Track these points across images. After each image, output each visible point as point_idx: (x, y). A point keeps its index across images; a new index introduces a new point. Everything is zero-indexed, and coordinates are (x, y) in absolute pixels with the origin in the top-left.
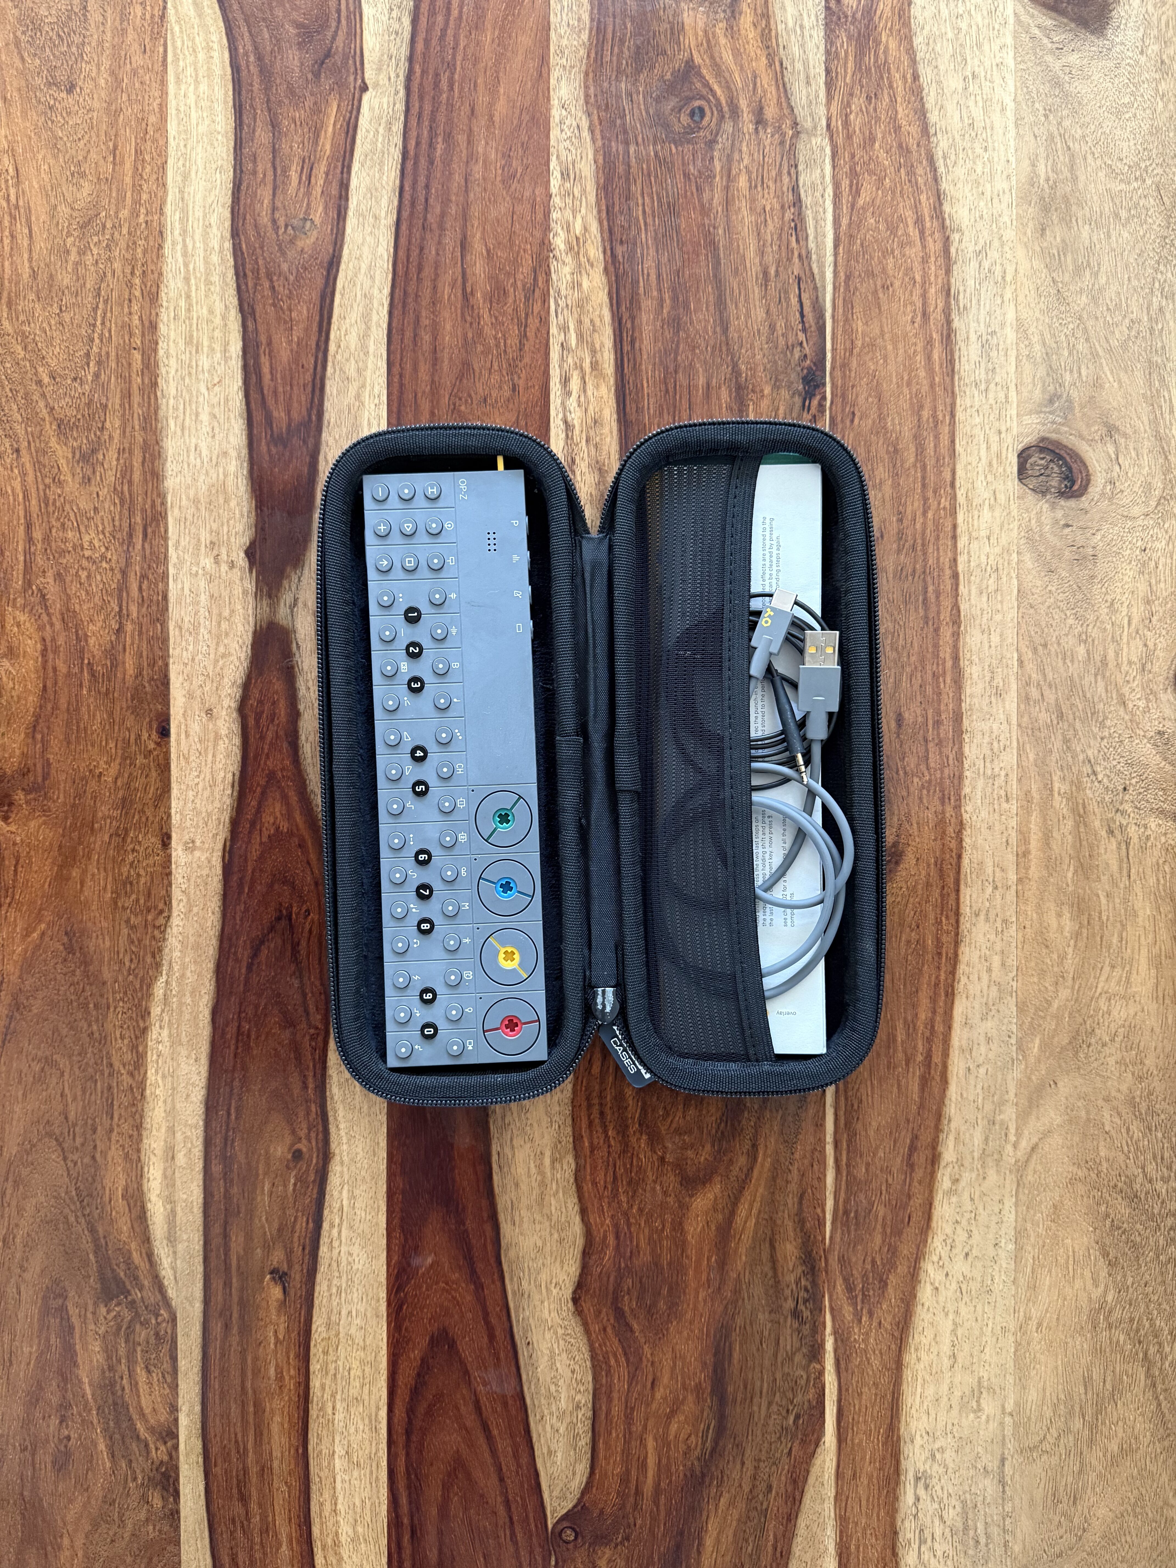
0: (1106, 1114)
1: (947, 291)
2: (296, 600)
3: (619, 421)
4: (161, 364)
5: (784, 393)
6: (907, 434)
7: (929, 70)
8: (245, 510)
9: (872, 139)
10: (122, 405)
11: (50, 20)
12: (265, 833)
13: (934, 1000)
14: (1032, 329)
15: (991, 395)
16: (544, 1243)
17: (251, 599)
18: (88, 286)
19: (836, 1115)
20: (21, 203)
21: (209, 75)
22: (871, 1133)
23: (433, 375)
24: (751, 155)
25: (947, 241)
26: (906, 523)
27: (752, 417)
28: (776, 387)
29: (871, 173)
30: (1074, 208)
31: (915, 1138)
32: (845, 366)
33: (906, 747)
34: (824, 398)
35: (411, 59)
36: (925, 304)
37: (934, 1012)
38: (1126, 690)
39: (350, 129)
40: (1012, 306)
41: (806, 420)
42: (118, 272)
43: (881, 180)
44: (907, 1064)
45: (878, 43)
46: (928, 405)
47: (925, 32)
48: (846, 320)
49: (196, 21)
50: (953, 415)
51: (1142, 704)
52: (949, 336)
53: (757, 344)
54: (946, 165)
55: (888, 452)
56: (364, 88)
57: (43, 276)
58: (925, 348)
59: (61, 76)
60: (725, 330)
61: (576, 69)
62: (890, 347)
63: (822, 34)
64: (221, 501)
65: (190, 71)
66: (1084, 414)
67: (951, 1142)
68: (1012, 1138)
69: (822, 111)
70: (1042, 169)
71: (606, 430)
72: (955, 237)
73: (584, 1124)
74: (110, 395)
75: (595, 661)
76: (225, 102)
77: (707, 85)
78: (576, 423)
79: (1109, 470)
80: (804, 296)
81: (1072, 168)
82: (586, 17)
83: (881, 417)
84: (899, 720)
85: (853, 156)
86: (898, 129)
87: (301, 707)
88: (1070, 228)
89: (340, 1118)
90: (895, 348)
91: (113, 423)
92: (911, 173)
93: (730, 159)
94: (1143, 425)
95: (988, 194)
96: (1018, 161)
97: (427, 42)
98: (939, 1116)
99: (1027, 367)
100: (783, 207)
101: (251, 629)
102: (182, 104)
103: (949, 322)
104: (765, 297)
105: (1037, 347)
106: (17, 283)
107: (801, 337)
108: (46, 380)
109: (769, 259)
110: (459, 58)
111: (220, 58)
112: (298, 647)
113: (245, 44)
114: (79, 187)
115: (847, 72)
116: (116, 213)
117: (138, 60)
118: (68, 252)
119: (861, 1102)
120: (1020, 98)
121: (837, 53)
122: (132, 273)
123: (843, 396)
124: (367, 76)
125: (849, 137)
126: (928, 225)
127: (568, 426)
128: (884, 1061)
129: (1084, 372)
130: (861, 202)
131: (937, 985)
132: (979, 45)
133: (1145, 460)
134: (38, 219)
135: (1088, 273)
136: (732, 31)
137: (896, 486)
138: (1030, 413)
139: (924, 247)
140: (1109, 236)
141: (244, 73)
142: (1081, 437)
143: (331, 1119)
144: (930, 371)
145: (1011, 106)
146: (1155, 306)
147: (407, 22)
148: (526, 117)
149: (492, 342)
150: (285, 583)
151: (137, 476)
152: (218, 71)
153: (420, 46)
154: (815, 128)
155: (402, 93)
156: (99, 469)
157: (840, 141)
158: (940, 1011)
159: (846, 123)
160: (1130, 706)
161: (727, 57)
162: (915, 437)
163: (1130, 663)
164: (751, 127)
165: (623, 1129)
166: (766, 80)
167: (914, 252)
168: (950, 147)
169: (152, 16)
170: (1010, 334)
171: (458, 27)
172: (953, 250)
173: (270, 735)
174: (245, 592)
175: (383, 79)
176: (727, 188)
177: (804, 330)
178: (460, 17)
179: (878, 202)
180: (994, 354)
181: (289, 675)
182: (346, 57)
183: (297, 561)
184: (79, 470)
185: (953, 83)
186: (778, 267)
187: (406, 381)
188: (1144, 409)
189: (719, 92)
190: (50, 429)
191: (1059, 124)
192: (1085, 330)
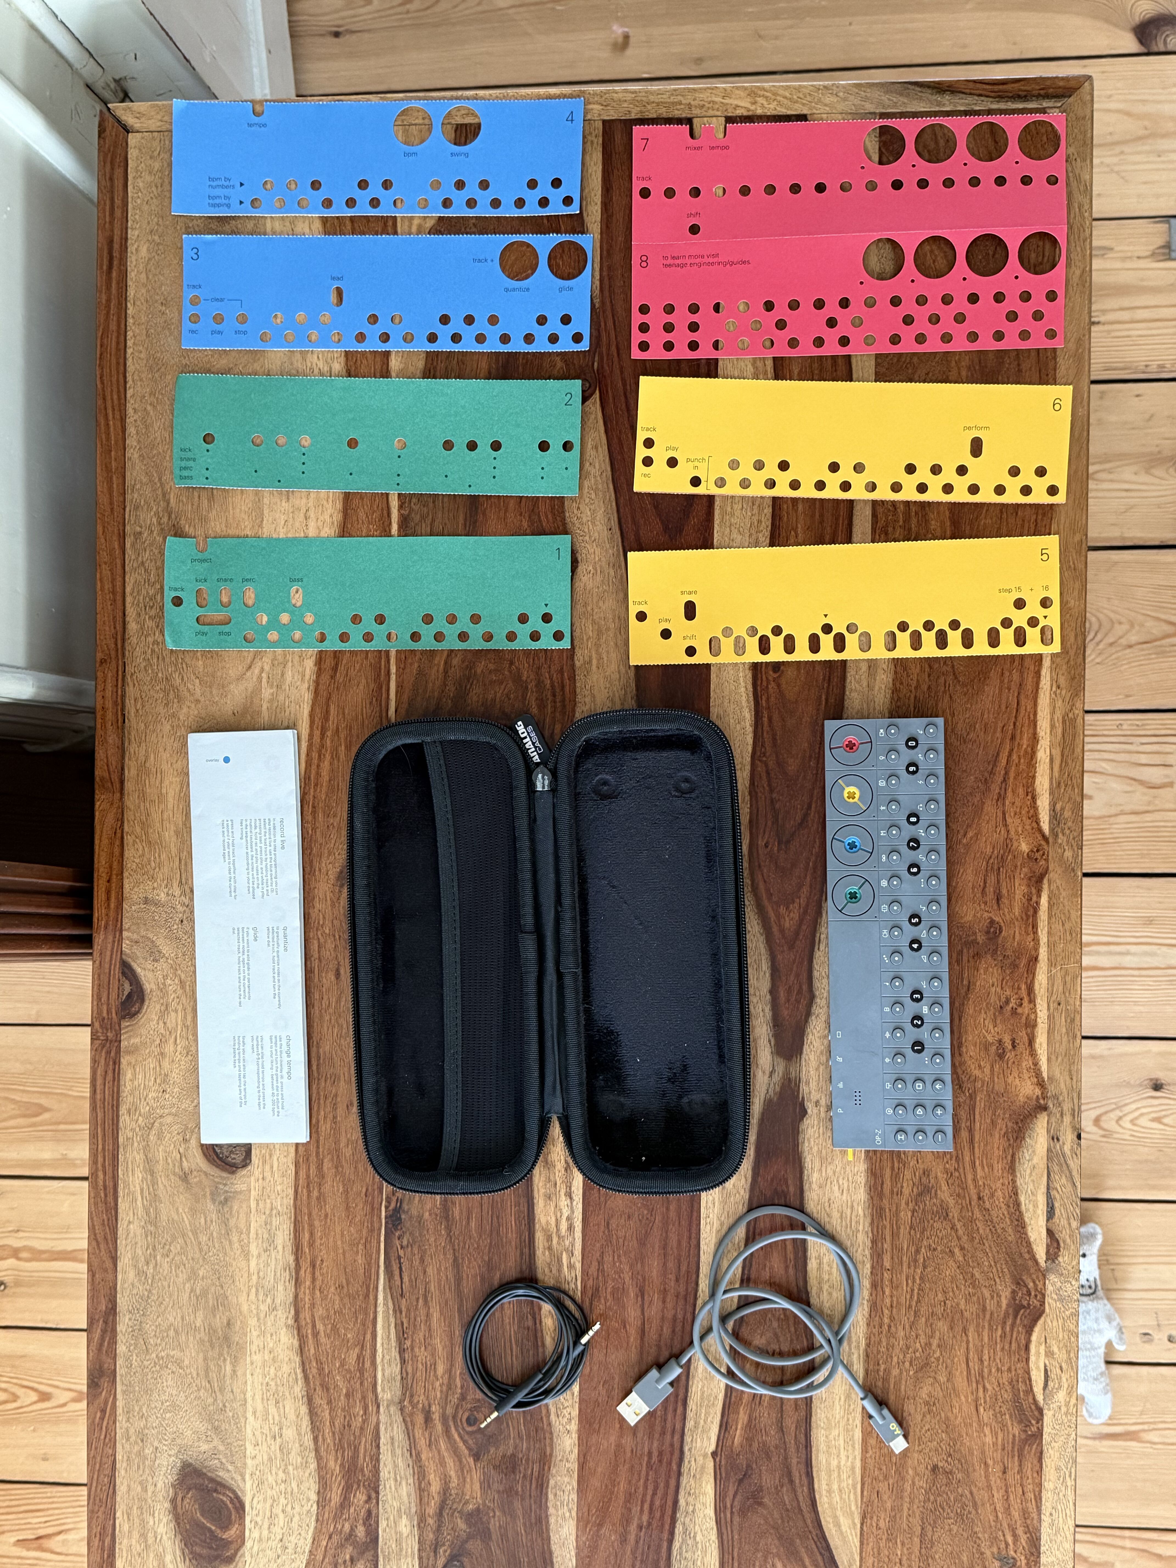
0: (198, 692)
1: (298, 1283)
2: (770, 1076)
3: (533, 1198)
4: (869, 1256)
5: (414, 1212)
6: (329, 1179)
7: (306, 1443)
8: (806, 1144)
9: (347, 1395)
10: (898, 1228)
11: (950, 1521)
12: (796, 905)
13: (318, 774)
14: (238, 1252)
15: (268, 1206)
16: (597, 602)
17: (804, 1078)
18: (923, 1319)
19: (388, 694)
20: (974, 1385)
21: (829, 1472)
22: (364, 681)
23: (667, 1237)
24: (434, 1389)
25: (297, 1318)
26: (331, 1116)
27: (438, 1197)
28: (420, 1217)
29: (349, 1371)
30: (206, 1339)
31: (333, 677)
32: (372, 1231)
33: (333, 955)
34: (386, 1207)
35: (679, 1474)
36: (314, 1274)
37: (318, 766)
38: (180, 992)
39: (725, 1426)
40: (251, 1271)
41: (400, 1193)
42: (900, 1328)
43: (342, 1365)
44: (338, 729)
45: (342, 1465)
46: (314, 1201)
47: (308, 1471)
48: (369, 1264)
49: (839, 1513)
50: (296, 1192)
51: (169, 982)
52: (297, 1250)
53: (433, 1249)
54: (296, 1374)
55: (342, 1167)
56: (714, 1454)
57: (958, 1329)
58: (314, 1241)
59: (942, 1479)
60: (455, 1260)
61: (559, 1458)
62: (339, 1243)
63: (382, 1474)
64: (824, 1152)
65: (844, 1476)
66: (203, 1190)
67: (308, 672)
68: (264, 675)
69: (383, 1418)
70: (229, 1368)
71: (542, 1191)
72: (290, 1322)
73: (567, 689)
74: (907, 1236)
75: (552, 1025)
76: (818, 1450)
77: (465, 1442)
78: (563, 1197)
79: (186, 1149)
80: (398, 1282)
81: (207, 1370)
82: (551, 1496)
83: (346, 1192)
84: (338, 975)
85: (361, 1384)
86: (329, 1402)
87: (768, 997)
88: (210, 1325)
89: (744, 695)
90: (335, 1242)
91: (906, 1216)
92: (321, 1370)
93: (449, 1388)
94: (162, 1181)
95: (266, 1352)
96: (245, 1374)
97: (667, 1485)
98: (316, 692)
99: (242, 1225)
100: (412, 1349)
101: (804, 1056)
102: (850, 1451)
103: (297, 1260)
104: (427, 1284)
105: (235, 1239)
106: (978, 1325)
107: (401, 1253)
108: (957, 1251)
109: (422, 1312)
110: (644, 1473)
111: (821, 1485)
112: (770, 1041)
113: (802, 1493)
114: (930, 1395)
115: (365, 1444)
116: (901, 1373)
117: (883, 1487)
118: (939, 1346)
119: (371, 703)
120: (243, 1420)
121: (371, 1459)
122: (889, 1327)
123: (373, 1209)
124: (712, 1464)
125: (364, 1398)
126: (309, 1331)
127: (569, 1195)
128: (355, 732)
129: (203, 1220)
130: (357, 1350)
131: (316, 785)
132: (270, 1459)
133: (161, 1156)
134: (961, 1372)
135: (198, 1292)
136: (446, 1481)
137: (337, 1142)
138: (241, 1192)
139: (313, 1316)
140: (183, 1318)
141: (803, 1471)
142: (206, 1174)
143: (751, 695)
144: (311, 1225)
145: (249, 1415)
146: (151, 1266)
147: (682, 1502)
148: (596, 1426)
149: (623, 1259)
150: (778, 1089)
151: (888, 1173)
152: (823, 1474)
153: (673, 1483)
154: (388, 1406)
155: (686, 1449)
156: (916, 1181)
157: (370, 1395)
158: (314, 767)
159: (366, 1408)
160: (176, 981)
161: (450, 1462)
162: (323, 1177)
163: (176, 1011)
164: (433, 1408)
165: (539, 684)
166: (422, 1443)
167: (320, 1312)
168: (292, 1387)
169: (871, 1518)
170: (254, 1249)
171: (644, 1495)
172: (293, 1312)
173: (792, 978)
174: (807, 1083)
175: (700, 1460)
176: (452, 1365)
177: (399, 1258)
178: (643, 1502)
179: (345, 1350)
180: (266, 1236)
181: (777, 1022)
182: (728, 1478)
183: (768, 1104)
184: (932, 1181)
185: (289, 1433)
186: (417, 1305)
187: (686, 1234)
188: (161, 1192)
189: (456, 1436)
190: (954, 1213)
191: (215, 1400)
192: (201, 1250)
